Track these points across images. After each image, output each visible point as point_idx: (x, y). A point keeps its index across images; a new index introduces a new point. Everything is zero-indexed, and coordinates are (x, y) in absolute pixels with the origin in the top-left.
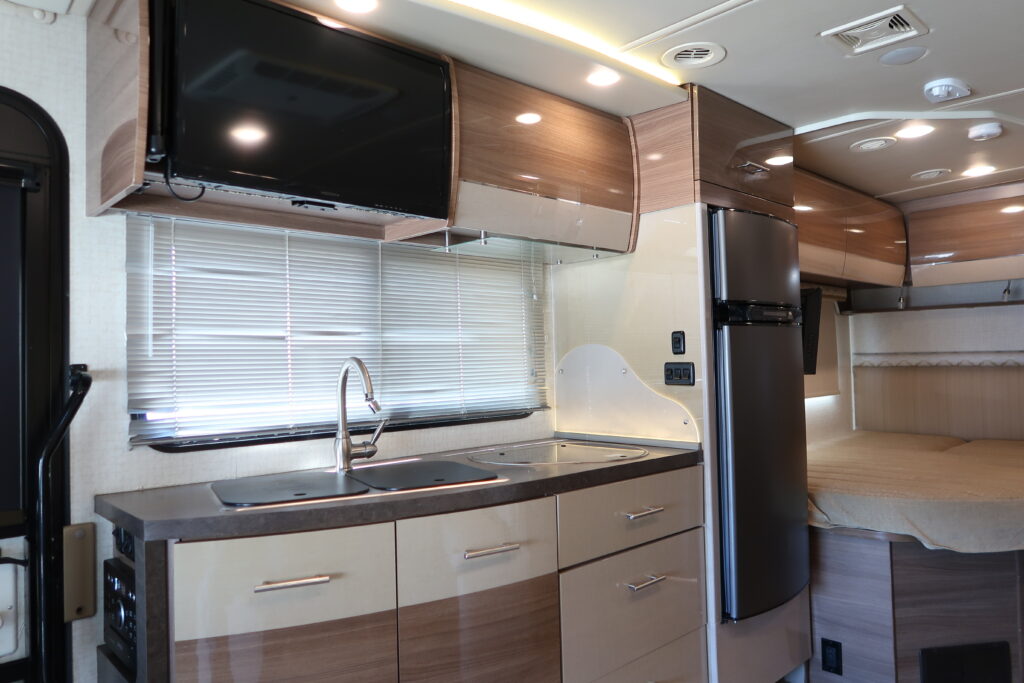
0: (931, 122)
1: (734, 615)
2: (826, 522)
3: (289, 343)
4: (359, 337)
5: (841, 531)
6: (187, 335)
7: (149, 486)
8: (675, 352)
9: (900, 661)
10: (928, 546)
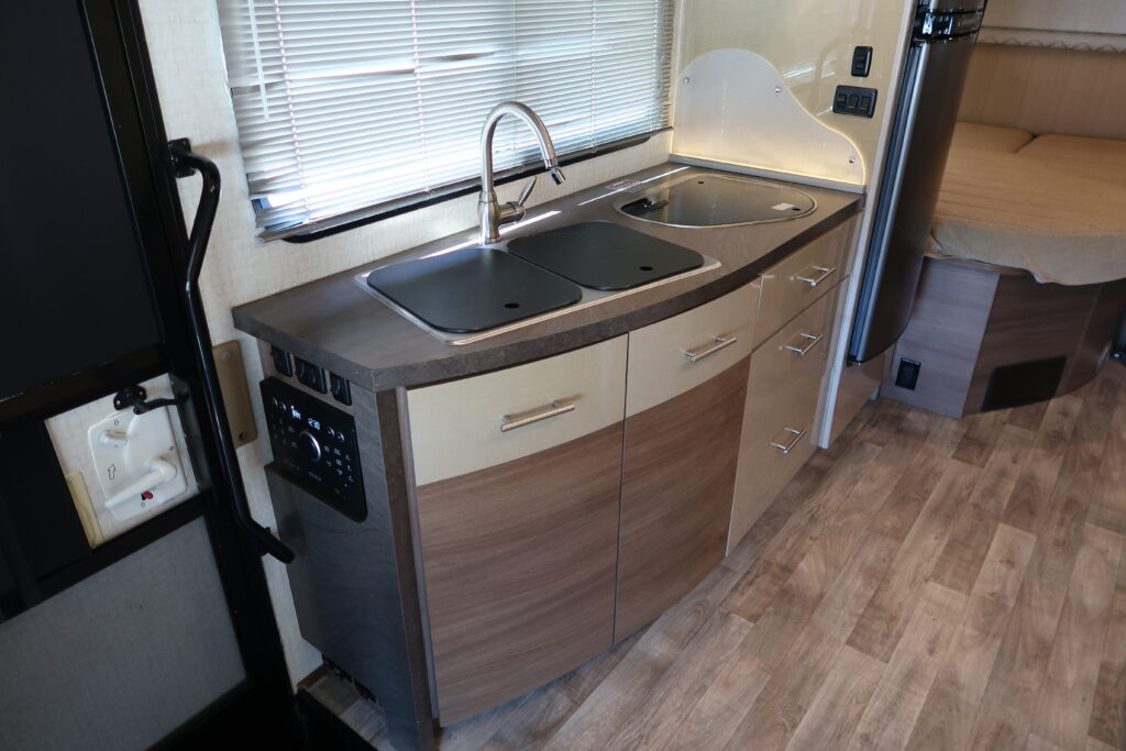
1: (859, 358)
2: (939, 252)
3: (418, 77)
4: (491, 56)
5: (951, 261)
6: (304, 79)
7: (287, 286)
8: (854, 74)
9: (976, 379)
10: (1040, 279)
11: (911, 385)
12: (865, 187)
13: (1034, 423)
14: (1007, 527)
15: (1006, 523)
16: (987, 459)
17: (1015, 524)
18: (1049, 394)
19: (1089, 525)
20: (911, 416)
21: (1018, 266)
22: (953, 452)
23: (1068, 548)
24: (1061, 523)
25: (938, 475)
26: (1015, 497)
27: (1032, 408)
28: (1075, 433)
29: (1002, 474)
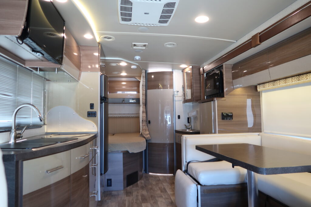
0: (127, 62)
1: (103, 173)
8: (91, 109)
9: (124, 179)
10: (130, 152)
11: (111, 185)
12: (98, 132)
13: (137, 186)
14: (144, 204)
15: (143, 203)
16: (133, 195)
17: (145, 203)
18: (137, 181)
19: (157, 198)
20: (113, 192)
21: (126, 150)
22: (126, 196)
23: (156, 202)
24: (152, 199)
25: (125, 200)
26: (142, 199)
27: (135, 184)
28: (145, 185)
29: (137, 196)
